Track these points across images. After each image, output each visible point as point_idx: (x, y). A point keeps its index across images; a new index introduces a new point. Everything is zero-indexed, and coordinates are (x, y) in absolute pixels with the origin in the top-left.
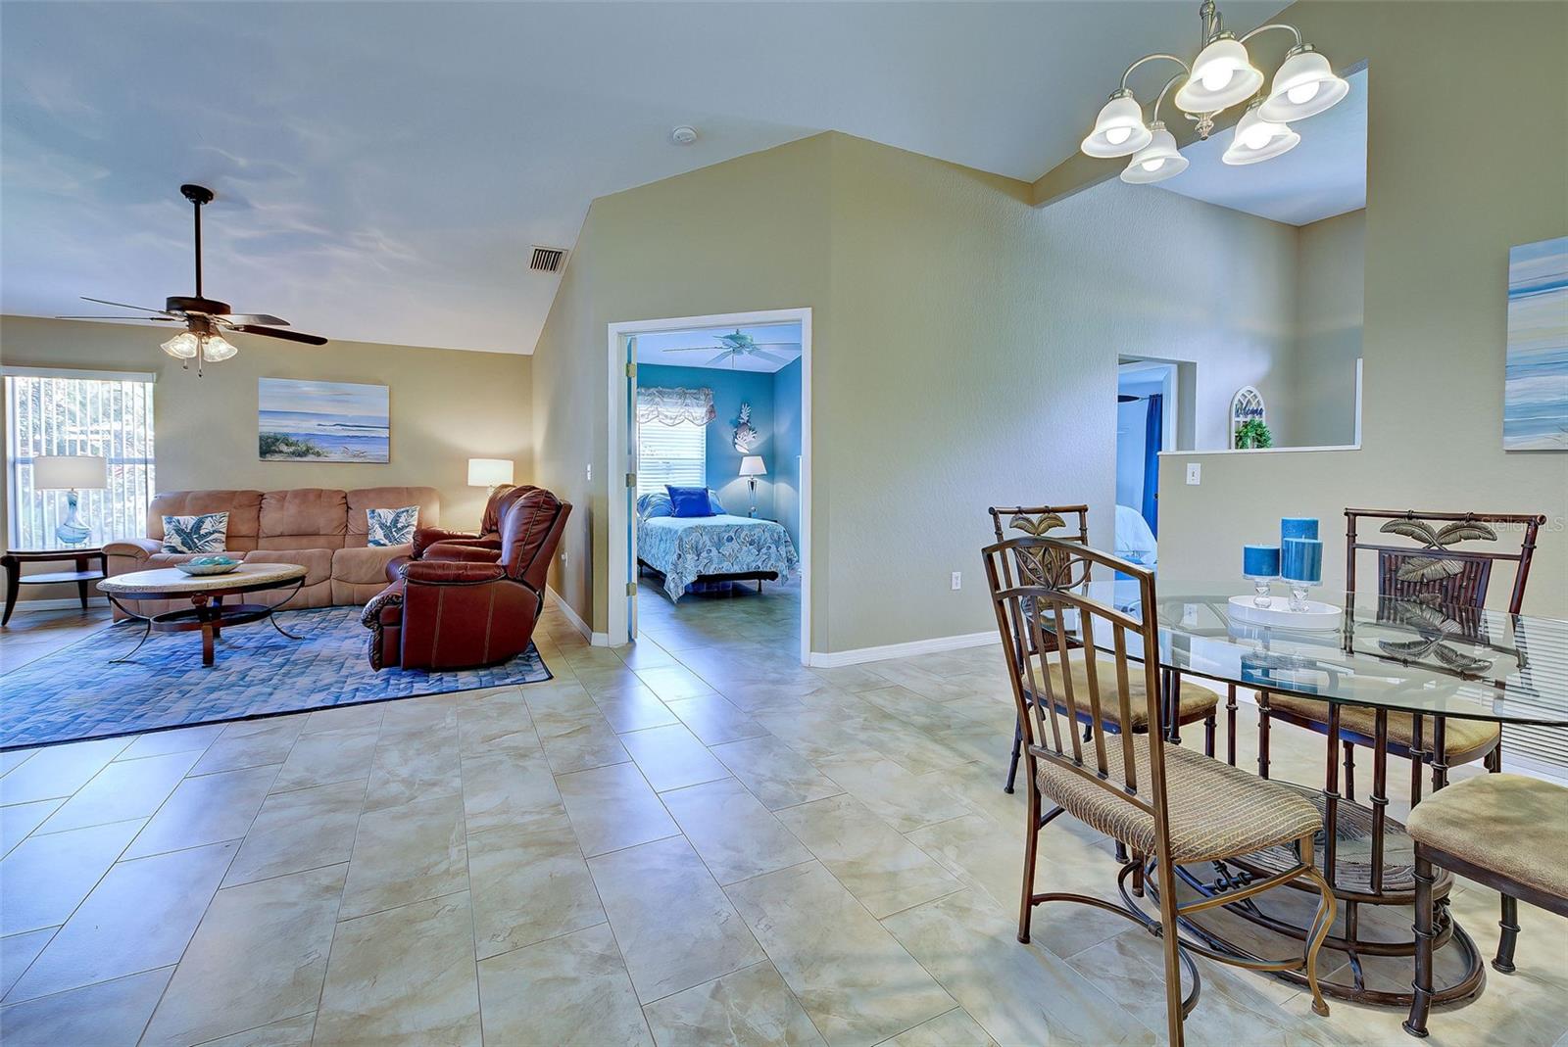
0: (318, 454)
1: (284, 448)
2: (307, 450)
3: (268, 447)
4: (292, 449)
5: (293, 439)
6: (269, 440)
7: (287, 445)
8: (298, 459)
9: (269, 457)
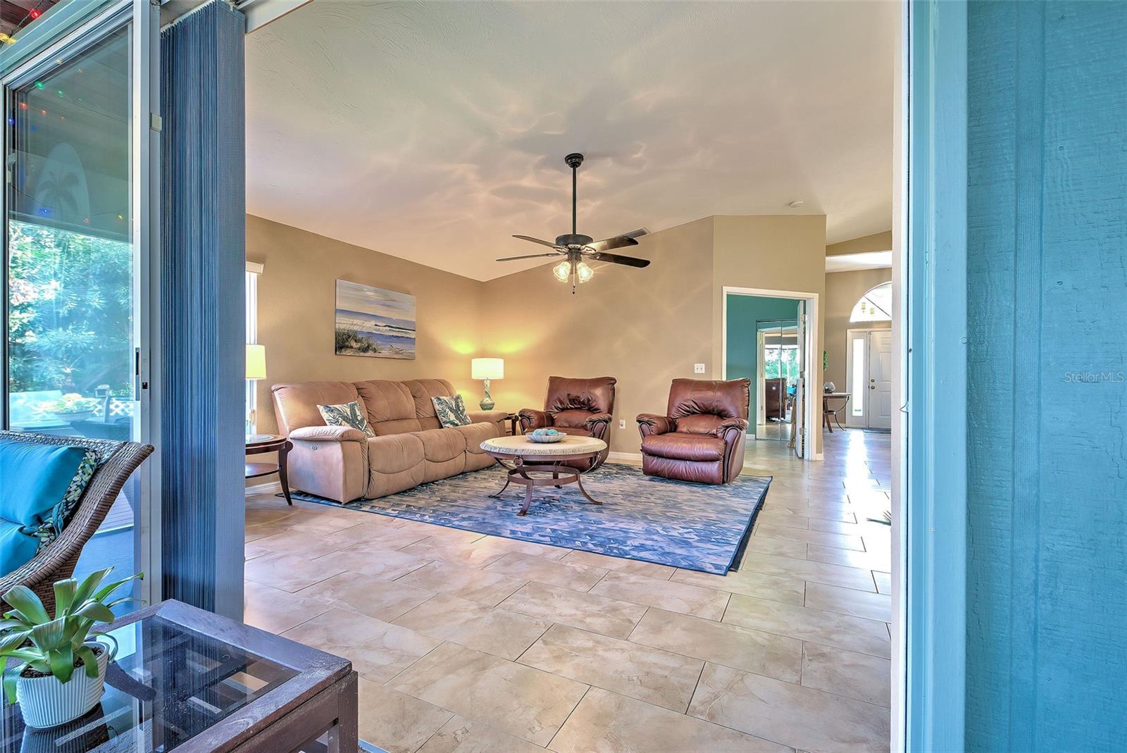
0: (375, 351)
1: (354, 344)
2: (368, 347)
3: (342, 342)
4: (359, 345)
5: (360, 336)
6: (344, 336)
7: (356, 341)
8: (362, 354)
9: (344, 352)
